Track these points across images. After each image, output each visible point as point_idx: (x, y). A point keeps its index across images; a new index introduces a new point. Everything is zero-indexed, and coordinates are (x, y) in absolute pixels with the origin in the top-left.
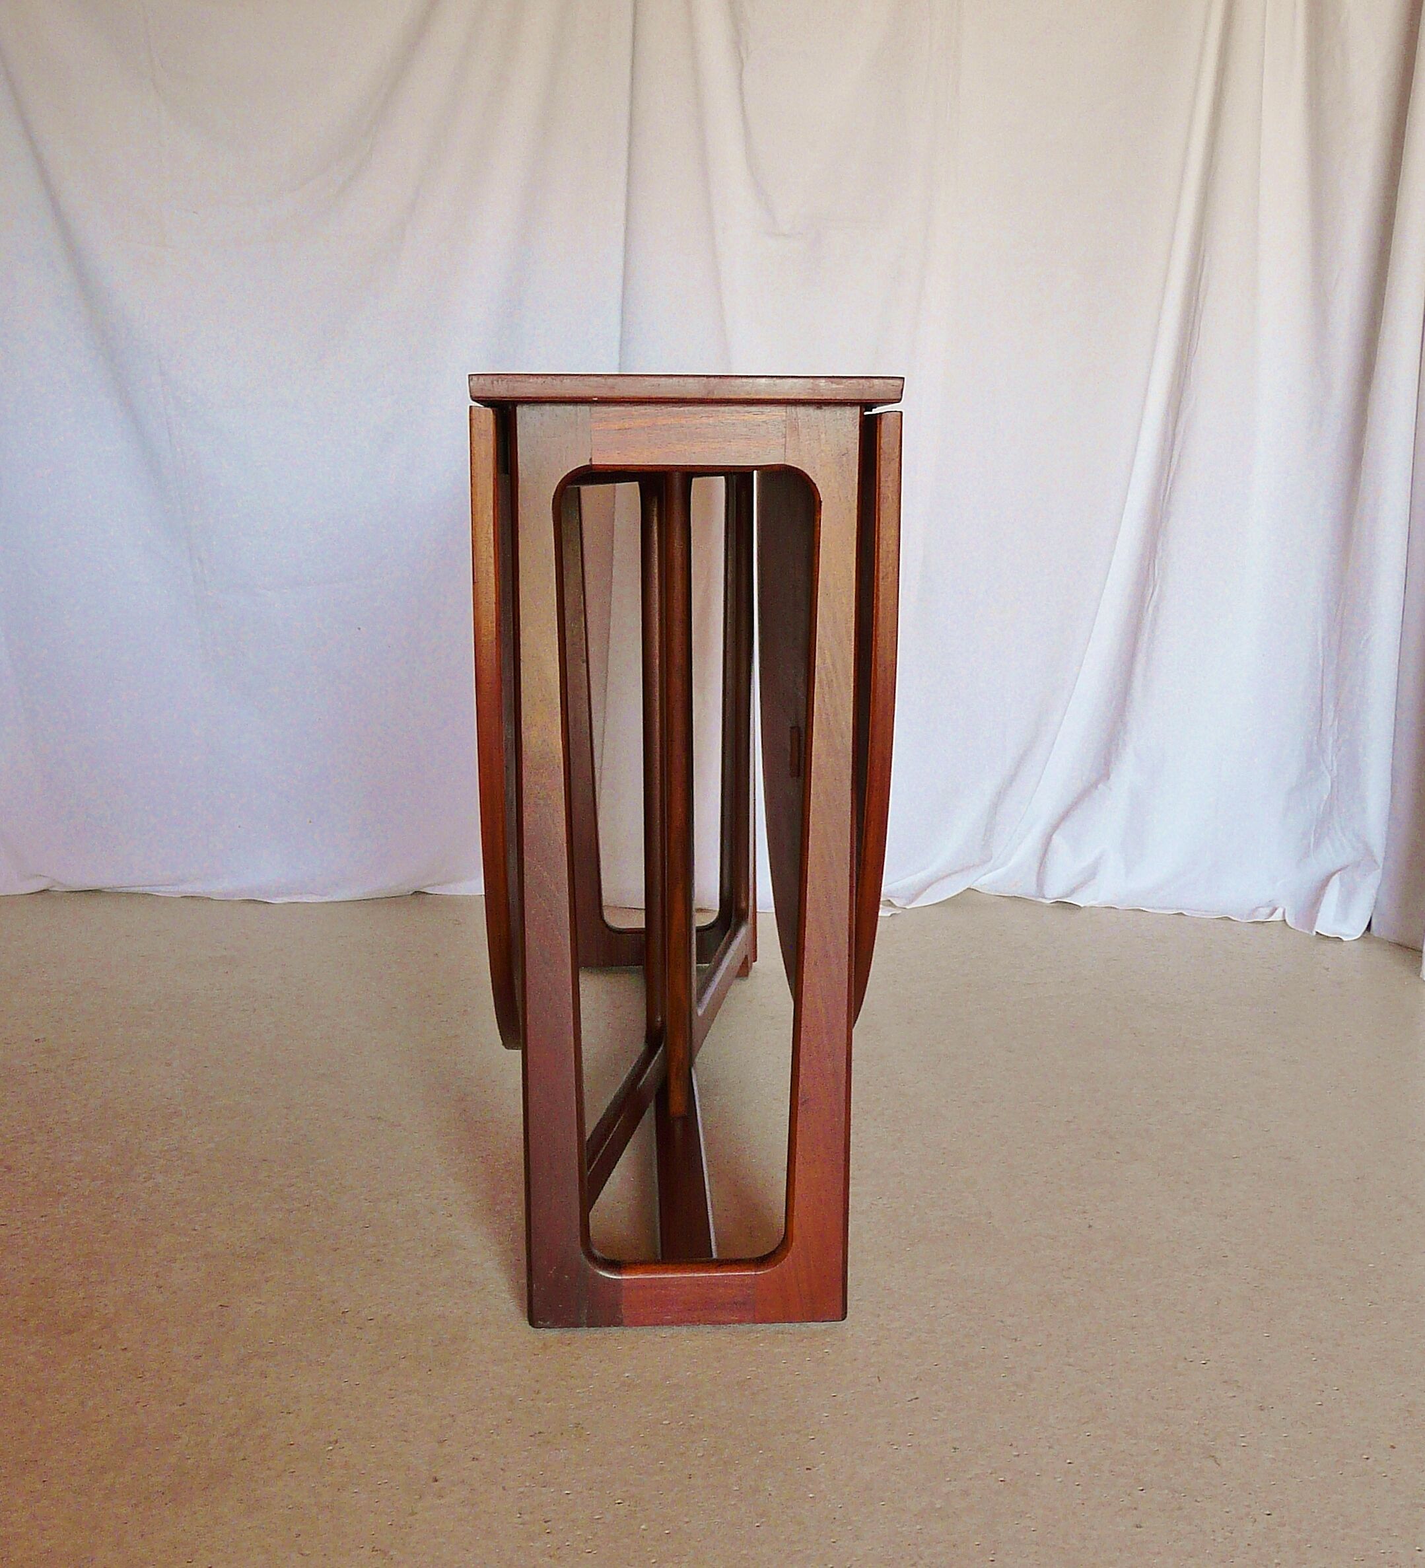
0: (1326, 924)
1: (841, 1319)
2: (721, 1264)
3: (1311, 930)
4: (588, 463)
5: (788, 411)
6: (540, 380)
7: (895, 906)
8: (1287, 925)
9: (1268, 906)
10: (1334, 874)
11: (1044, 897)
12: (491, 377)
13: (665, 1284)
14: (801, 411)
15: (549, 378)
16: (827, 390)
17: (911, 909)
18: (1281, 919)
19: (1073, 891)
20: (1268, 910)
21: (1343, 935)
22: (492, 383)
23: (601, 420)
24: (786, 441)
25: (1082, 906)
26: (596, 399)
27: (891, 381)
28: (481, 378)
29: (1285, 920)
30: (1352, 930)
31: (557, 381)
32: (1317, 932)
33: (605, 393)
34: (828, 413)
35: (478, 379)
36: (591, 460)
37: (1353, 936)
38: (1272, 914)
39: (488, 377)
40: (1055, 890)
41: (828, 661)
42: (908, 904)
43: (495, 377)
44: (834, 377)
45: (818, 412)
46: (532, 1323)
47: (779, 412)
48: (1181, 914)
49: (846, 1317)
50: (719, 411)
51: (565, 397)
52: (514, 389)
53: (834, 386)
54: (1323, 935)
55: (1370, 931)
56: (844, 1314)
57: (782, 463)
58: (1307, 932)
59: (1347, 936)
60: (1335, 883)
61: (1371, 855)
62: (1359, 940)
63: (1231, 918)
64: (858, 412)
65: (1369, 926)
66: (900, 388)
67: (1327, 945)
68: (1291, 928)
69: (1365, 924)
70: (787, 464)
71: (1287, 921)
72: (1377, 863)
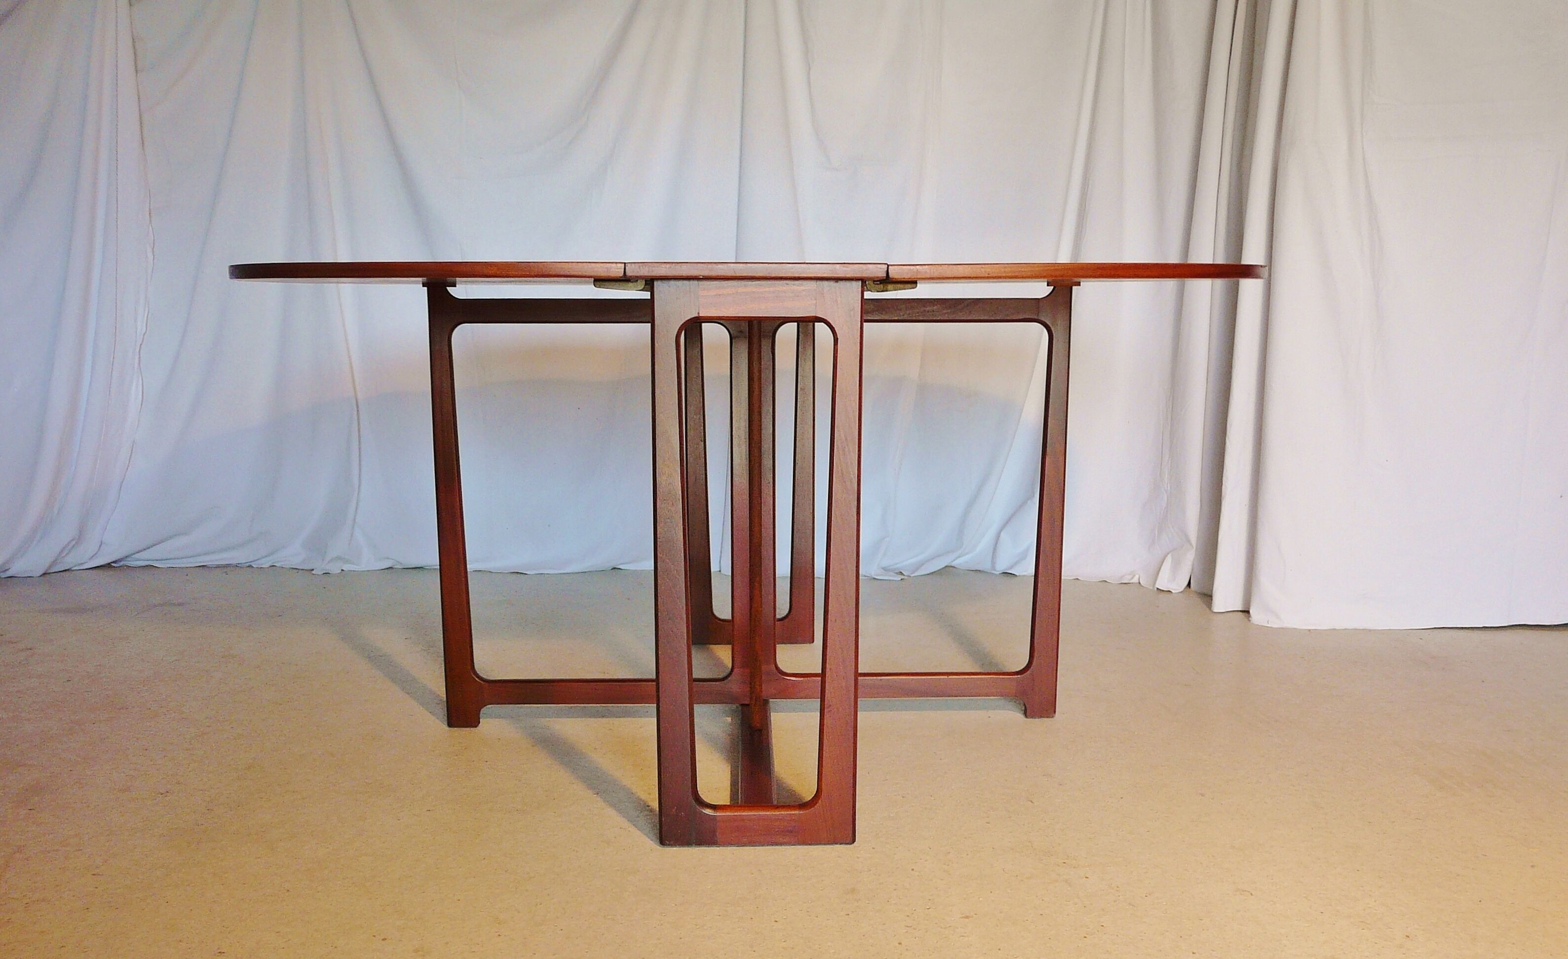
0: (1163, 583)
1: (851, 842)
2: (777, 807)
3: (1154, 586)
4: (697, 315)
5: (818, 284)
6: (668, 266)
7: (904, 575)
8: (1141, 585)
9: (1130, 575)
10: (1168, 554)
11: (995, 570)
12: (639, 264)
13: (742, 819)
14: (826, 283)
15: (674, 264)
16: (840, 272)
17: (914, 577)
18: (1137, 581)
19: (1011, 567)
20: (1131, 576)
21: (1172, 589)
22: (640, 268)
23: (704, 290)
24: (816, 302)
25: (1017, 574)
26: (701, 277)
27: (879, 266)
28: (633, 265)
29: (1140, 583)
30: (1178, 586)
31: (678, 266)
32: (1158, 589)
33: (706, 273)
34: (842, 286)
35: (631, 265)
36: (699, 313)
37: (1178, 590)
38: (1132, 578)
39: (637, 264)
40: (1001, 567)
41: (843, 436)
42: (912, 574)
43: (641, 264)
44: (844, 263)
45: (836, 284)
46: (662, 841)
47: (812, 284)
48: (1077, 579)
49: (855, 841)
50: (775, 284)
51: (683, 276)
52: (652, 271)
53: (845, 269)
54: (1160, 590)
55: (1190, 587)
56: (854, 841)
57: (814, 315)
58: (1152, 588)
59: (1174, 590)
60: (1169, 560)
61: (1189, 541)
62: (1181, 592)
63: (1108, 581)
64: (860, 284)
65: (1189, 584)
66: (886, 269)
67: (1162, 595)
68: (1143, 586)
69: (1186, 583)
70: (817, 316)
71: (1141, 582)
72: (1193, 546)
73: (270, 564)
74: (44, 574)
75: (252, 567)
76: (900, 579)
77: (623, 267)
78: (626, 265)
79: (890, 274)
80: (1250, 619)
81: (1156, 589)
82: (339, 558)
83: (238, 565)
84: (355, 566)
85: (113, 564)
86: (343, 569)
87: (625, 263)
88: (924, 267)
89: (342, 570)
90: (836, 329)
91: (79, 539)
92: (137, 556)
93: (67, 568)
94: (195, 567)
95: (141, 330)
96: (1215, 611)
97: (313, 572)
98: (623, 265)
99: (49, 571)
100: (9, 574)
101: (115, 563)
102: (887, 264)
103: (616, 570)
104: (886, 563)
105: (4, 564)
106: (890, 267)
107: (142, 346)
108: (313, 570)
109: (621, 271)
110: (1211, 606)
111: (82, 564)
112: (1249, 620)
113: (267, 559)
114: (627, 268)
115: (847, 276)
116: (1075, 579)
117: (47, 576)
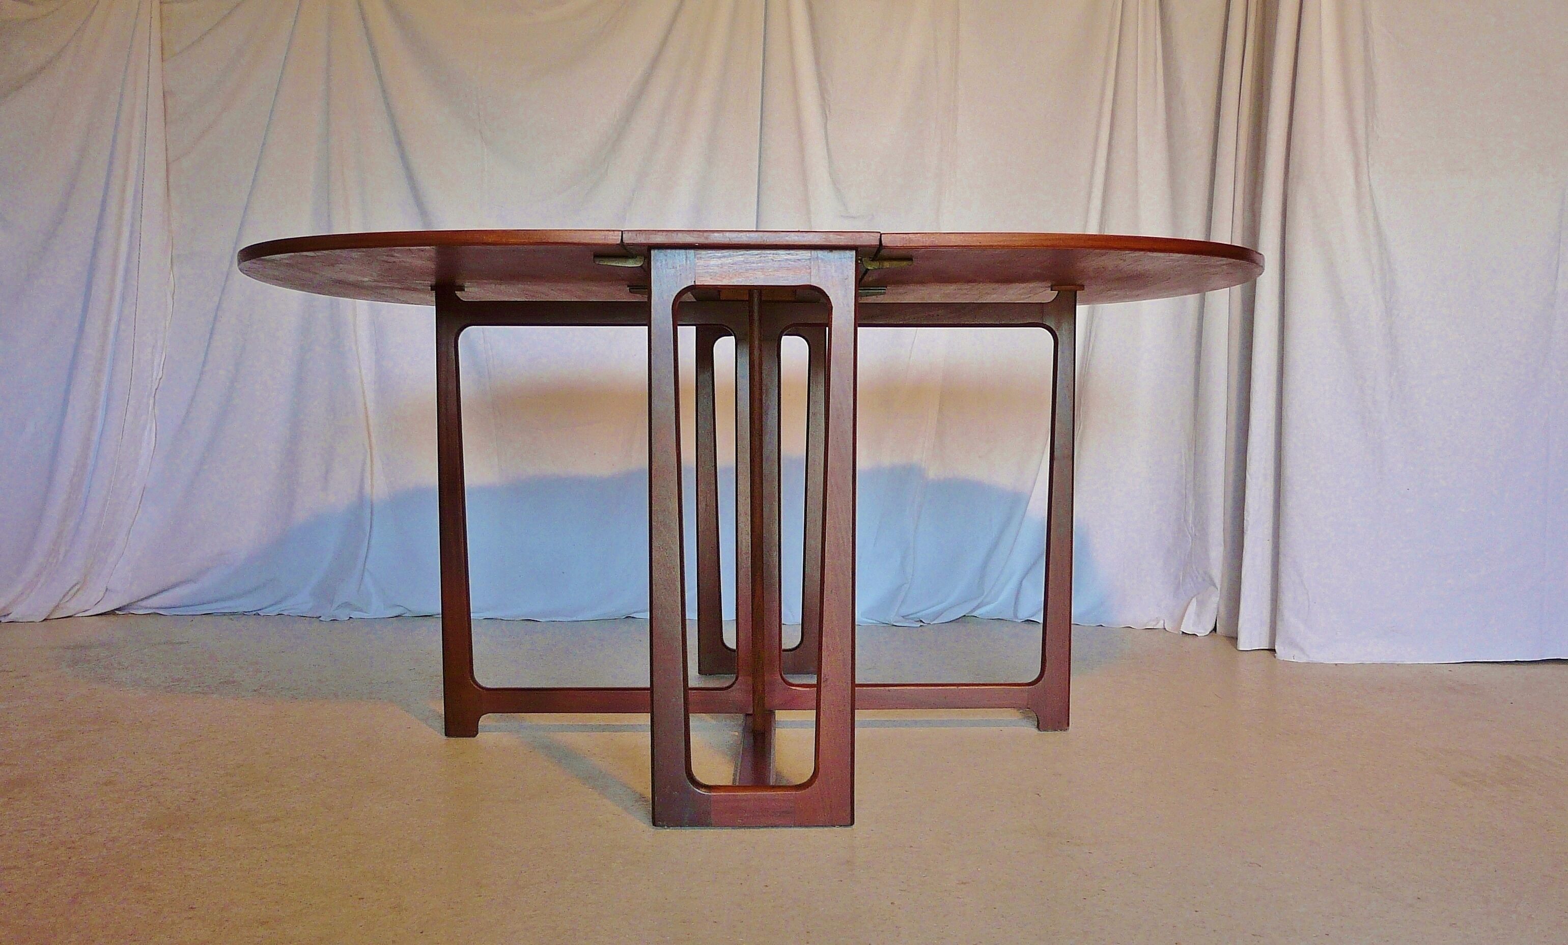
0: (1188, 627)
1: (849, 825)
2: (774, 787)
4: (693, 284)
5: (812, 253)
6: (664, 233)
7: (924, 622)
8: (1166, 630)
10: (1193, 597)
11: (1019, 618)
12: (636, 232)
13: (737, 799)
14: (819, 251)
15: (670, 231)
16: (834, 240)
17: (932, 623)
18: (1162, 627)
20: (1155, 621)
21: (1198, 633)
22: (636, 235)
23: (700, 257)
24: (811, 271)
26: (697, 244)
27: (872, 234)
28: (630, 233)
29: (1165, 629)
30: (1203, 630)
31: (674, 235)
32: (1183, 632)
33: (702, 241)
34: (836, 255)
35: (628, 233)
36: (694, 282)
39: (634, 232)
40: (1023, 614)
42: (931, 621)
43: (639, 232)
44: (838, 231)
45: (830, 254)
46: (654, 824)
47: (806, 253)
48: (1101, 625)
49: (854, 823)
50: (770, 253)
51: (679, 244)
52: (649, 239)
53: (838, 237)
54: (1186, 633)
55: (1216, 631)
56: (852, 823)
57: (809, 284)
58: (1177, 632)
59: (1200, 633)
60: (1194, 602)
61: (1214, 584)
62: (1208, 636)
63: (1133, 627)
64: (855, 254)
65: (1215, 629)
66: (879, 237)
67: (1187, 638)
68: (1168, 632)
69: (1211, 628)
70: (812, 284)
71: (1165, 627)
72: (1218, 589)
73: (278, 611)
74: (45, 620)
75: (259, 615)
76: (919, 625)
77: (621, 235)
78: (623, 232)
79: (883, 242)
80: (1276, 655)
81: (1181, 633)
82: (347, 605)
83: (245, 613)
84: (365, 614)
85: (117, 612)
86: (351, 616)
87: (622, 231)
88: (916, 235)
89: (351, 618)
90: (830, 298)
91: (82, 585)
92: (144, 603)
93: (70, 615)
94: (202, 615)
95: (157, 375)
96: (1240, 649)
97: (321, 619)
98: (621, 232)
99: (51, 618)
100: (11, 617)
101: (120, 611)
102: (880, 232)
103: (630, 619)
104: (905, 611)
105: (4, 608)
106: (882, 235)
107: (157, 391)
108: (321, 617)
109: (618, 239)
110: (1236, 645)
111: (86, 611)
112: (1275, 657)
113: (275, 607)
114: (624, 235)
115: (841, 244)
117: (48, 621)
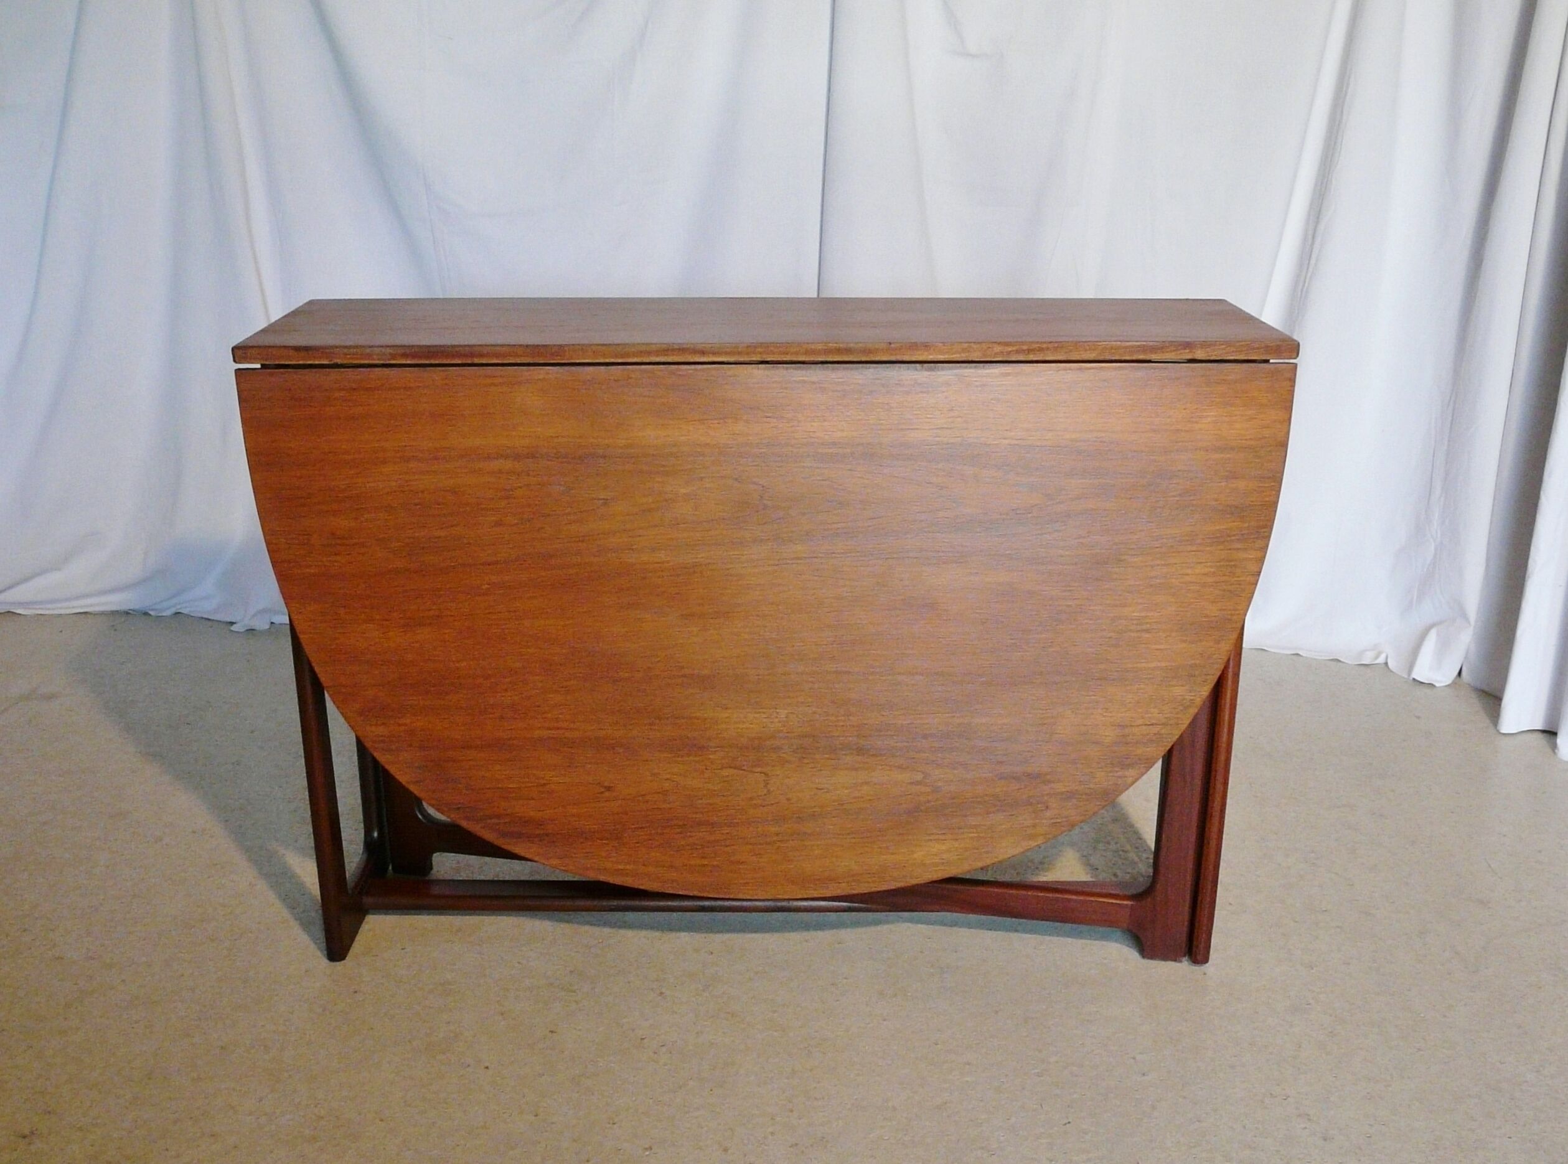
0: (1422, 672)
3: (1408, 673)
8: (1389, 670)
9: (1373, 651)
10: (1433, 626)
18: (1384, 661)
20: (1373, 654)
21: (1435, 681)
29: (1386, 664)
30: (1443, 677)
32: (1414, 679)
37: (1444, 682)
38: (1377, 657)
54: (1418, 681)
55: (1460, 680)
58: (1406, 677)
59: (1438, 682)
60: (1433, 636)
61: (1464, 616)
62: (1448, 685)
63: (1342, 660)
65: (1460, 675)
67: (1420, 689)
68: (1392, 671)
69: (1455, 673)
71: (1390, 664)
72: (1469, 623)
73: (173, 610)
75: (150, 615)
80: (1556, 751)
81: (1412, 679)
82: (267, 611)
83: (130, 612)
86: (273, 621)
89: (272, 623)
96: (1503, 731)
97: (234, 628)
108: (232, 623)
110: (1497, 722)
112: (1555, 753)
116: (1294, 654)
